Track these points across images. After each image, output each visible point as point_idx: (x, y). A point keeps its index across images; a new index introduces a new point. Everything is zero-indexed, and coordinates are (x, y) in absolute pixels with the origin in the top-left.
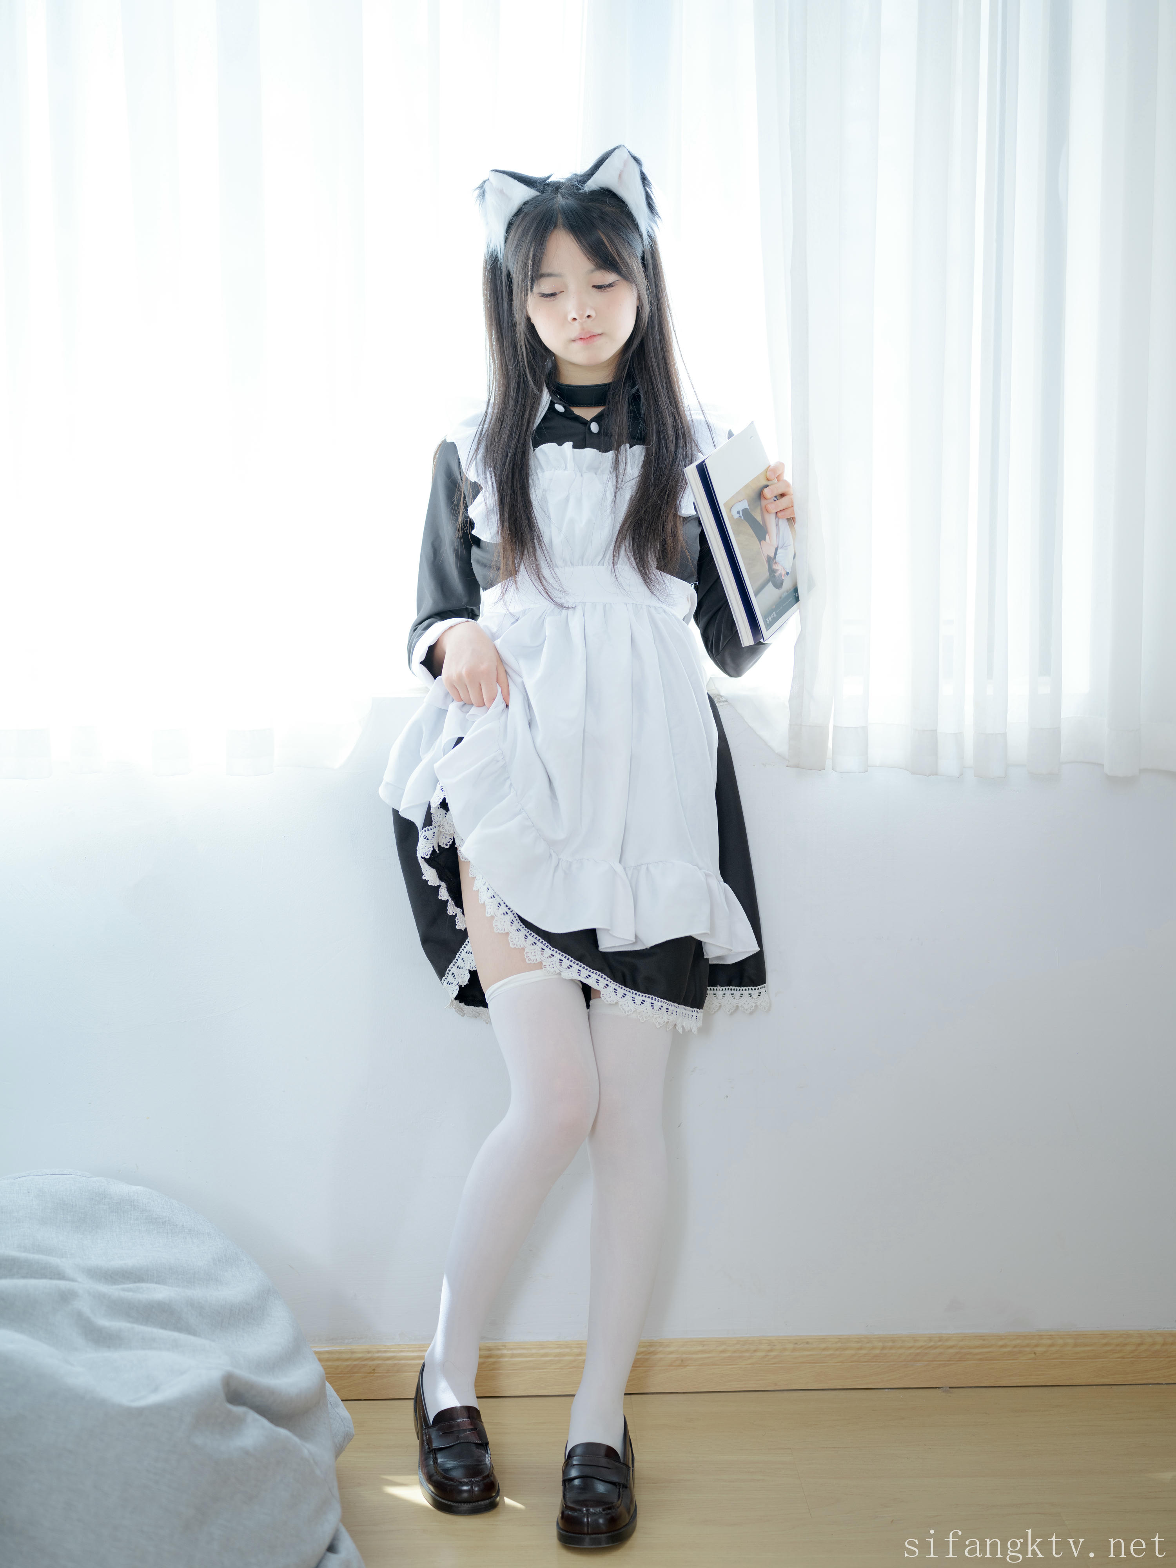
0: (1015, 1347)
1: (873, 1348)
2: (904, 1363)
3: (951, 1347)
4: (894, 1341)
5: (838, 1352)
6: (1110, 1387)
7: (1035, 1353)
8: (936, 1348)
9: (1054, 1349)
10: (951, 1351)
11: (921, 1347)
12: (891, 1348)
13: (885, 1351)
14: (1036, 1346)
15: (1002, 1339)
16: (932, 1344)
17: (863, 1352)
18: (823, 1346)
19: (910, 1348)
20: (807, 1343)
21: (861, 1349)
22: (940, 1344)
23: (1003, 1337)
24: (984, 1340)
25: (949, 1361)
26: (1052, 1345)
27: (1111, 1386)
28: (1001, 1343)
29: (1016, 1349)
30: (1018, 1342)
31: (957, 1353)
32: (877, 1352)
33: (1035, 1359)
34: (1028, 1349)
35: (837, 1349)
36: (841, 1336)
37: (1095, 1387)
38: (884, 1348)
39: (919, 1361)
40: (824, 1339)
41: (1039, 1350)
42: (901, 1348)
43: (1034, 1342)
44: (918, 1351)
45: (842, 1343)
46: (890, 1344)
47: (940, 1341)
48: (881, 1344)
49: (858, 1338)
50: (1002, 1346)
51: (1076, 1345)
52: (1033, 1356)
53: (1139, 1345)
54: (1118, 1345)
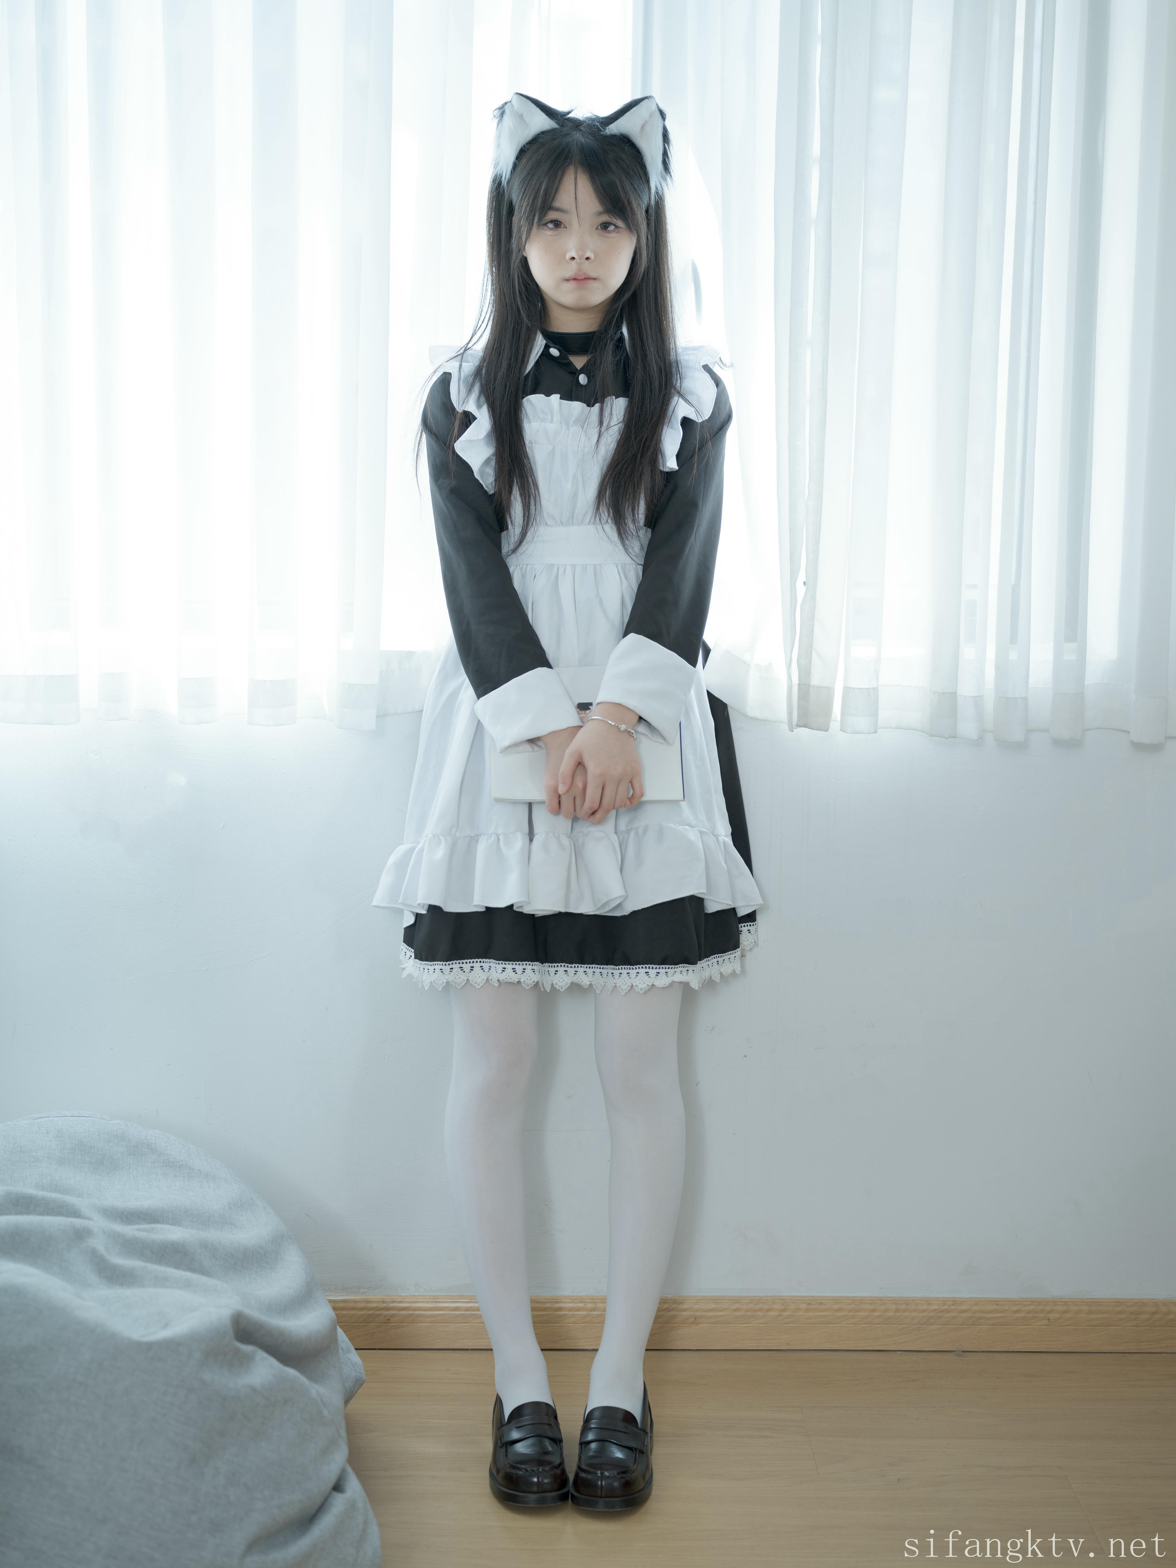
0: (1029, 1312)
1: (887, 1310)
2: (917, 1326)
3: (964, 1311)
4: (907, 1304)
5: (851, 1314)
6: (1123, 1355)
7: (1049, 1319)
8: (949, 1311)
9: (1068, 1315)
10: (964, 1315)
11: (935, 1310)
12: (904, 1311)
13: (899, 1314)
14: (1051, 1312)
15: (1016, 1305)
16: (945, 1307)
17: (876, 1314)
18: (836, 1307)
19: (924, 1311)
20: (821, 1304)
21: (874, 1310)
22: (953, 1307)
23: (1017, 1303)
24: (997, 1305)
25: (962, 1325)
26: (1066, 1312)
27: (1126, 1353)
28: (1015, 1308)
29: (1030, 1315)
30: (1032, 1307)
31: (970, 1317)
32: (891, 1314)
33: (1049, 1325)
34: (1042, 1315)
35: (850, 1311)
36: (855, 1297)
37: (1108, 1354)
38: (897, 1311)
39: (932, 1324)
40: (837, 1299)
41: (1053, 1316)
42: (914, 1310)
43: (1048, 1308)
44: (931, 1314)
45: (855, 1305)
46: (903, 1307)
47: (953, 1305)
48: (894, 1307)
49: (871, 1300)
50: (1016, 1312)
51: (1090, 1312)
52: (1047, 1322)
53: (1154, 1313)
54: (1132, 1313)
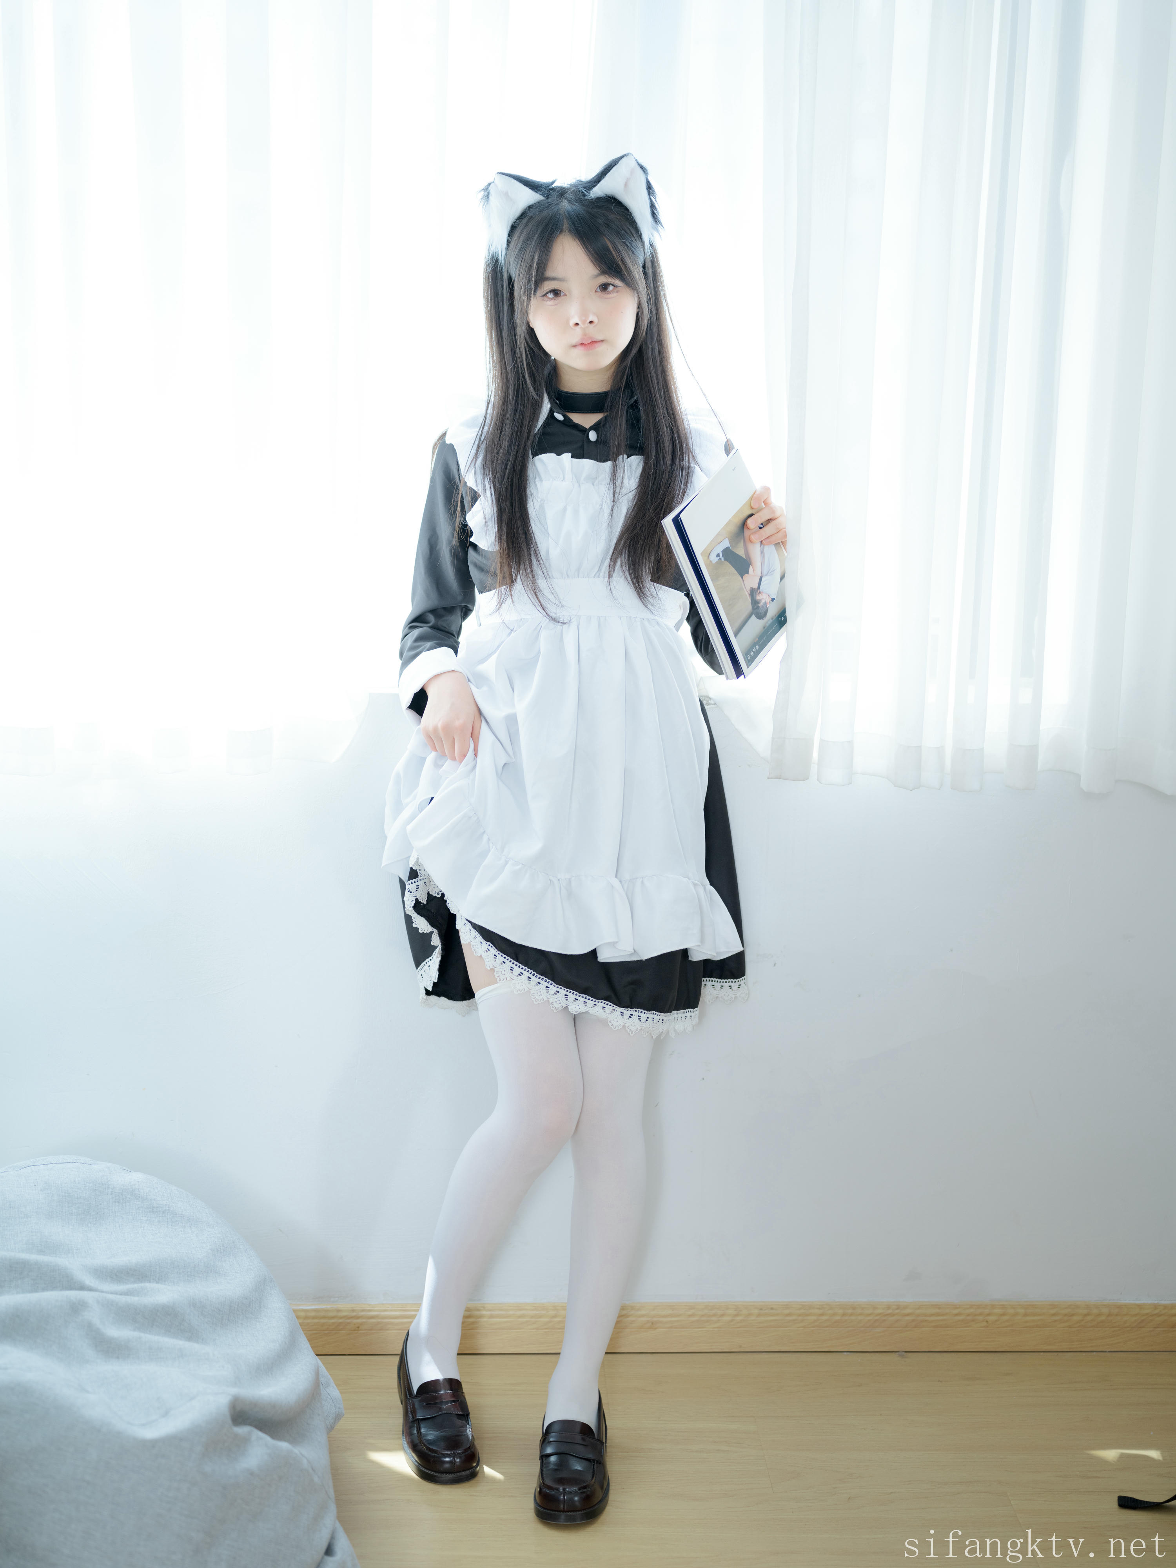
0: (969, 1315)
1: (835, 1314)
2: (863, 1329)
3: (908, 1315)
4: (854, 1308)
5: (800, 1318)
6: (1055, 1354)
7: (987, 1322)
8: (894, 1315)
9: (1005, 1318)
10: (907, 1318)
11: (880, 1314)
12: (851, 1315)
13: (846, 1318)
14: (989, 1315)
15: (957, 1308)
16: (890, 1311)
17: (825, 1318)
18: (787, 1312)
19: (869, 1315)
20: (772, 1309)
21: (822, 1315)
22: (897, 1311)
23: (958, 1306)
24: (939, 1308)
25: (906, 1327)
26: (1003, 1314)
27: (1058, 1353)
28: (956, 1311)
29: (970, 1318)
30: (972, 1310)
31: (913, 1320)
32: (838, 1318)
33: (987, 1327)
34: (981, 1318)
35: (800, 1315)
36: (805, 1302)
37: (1042, 1353)
38: (844, 1315)
39: (877, 1327)
40: (787, 1305)
41: (991, 1318)
42: (861, 1314)
43: (987, 1311)
44: (877, 1318)
45: (804, 1310)
46: (850, 1311)
47: (897, 1309)
48: (841, 1311)
49: (820, 1305)
50: (956, 1315)
51: (1026, 1315)
52: (985, 1324)
53: (1086, 1315)
54: (1066, 1315)
